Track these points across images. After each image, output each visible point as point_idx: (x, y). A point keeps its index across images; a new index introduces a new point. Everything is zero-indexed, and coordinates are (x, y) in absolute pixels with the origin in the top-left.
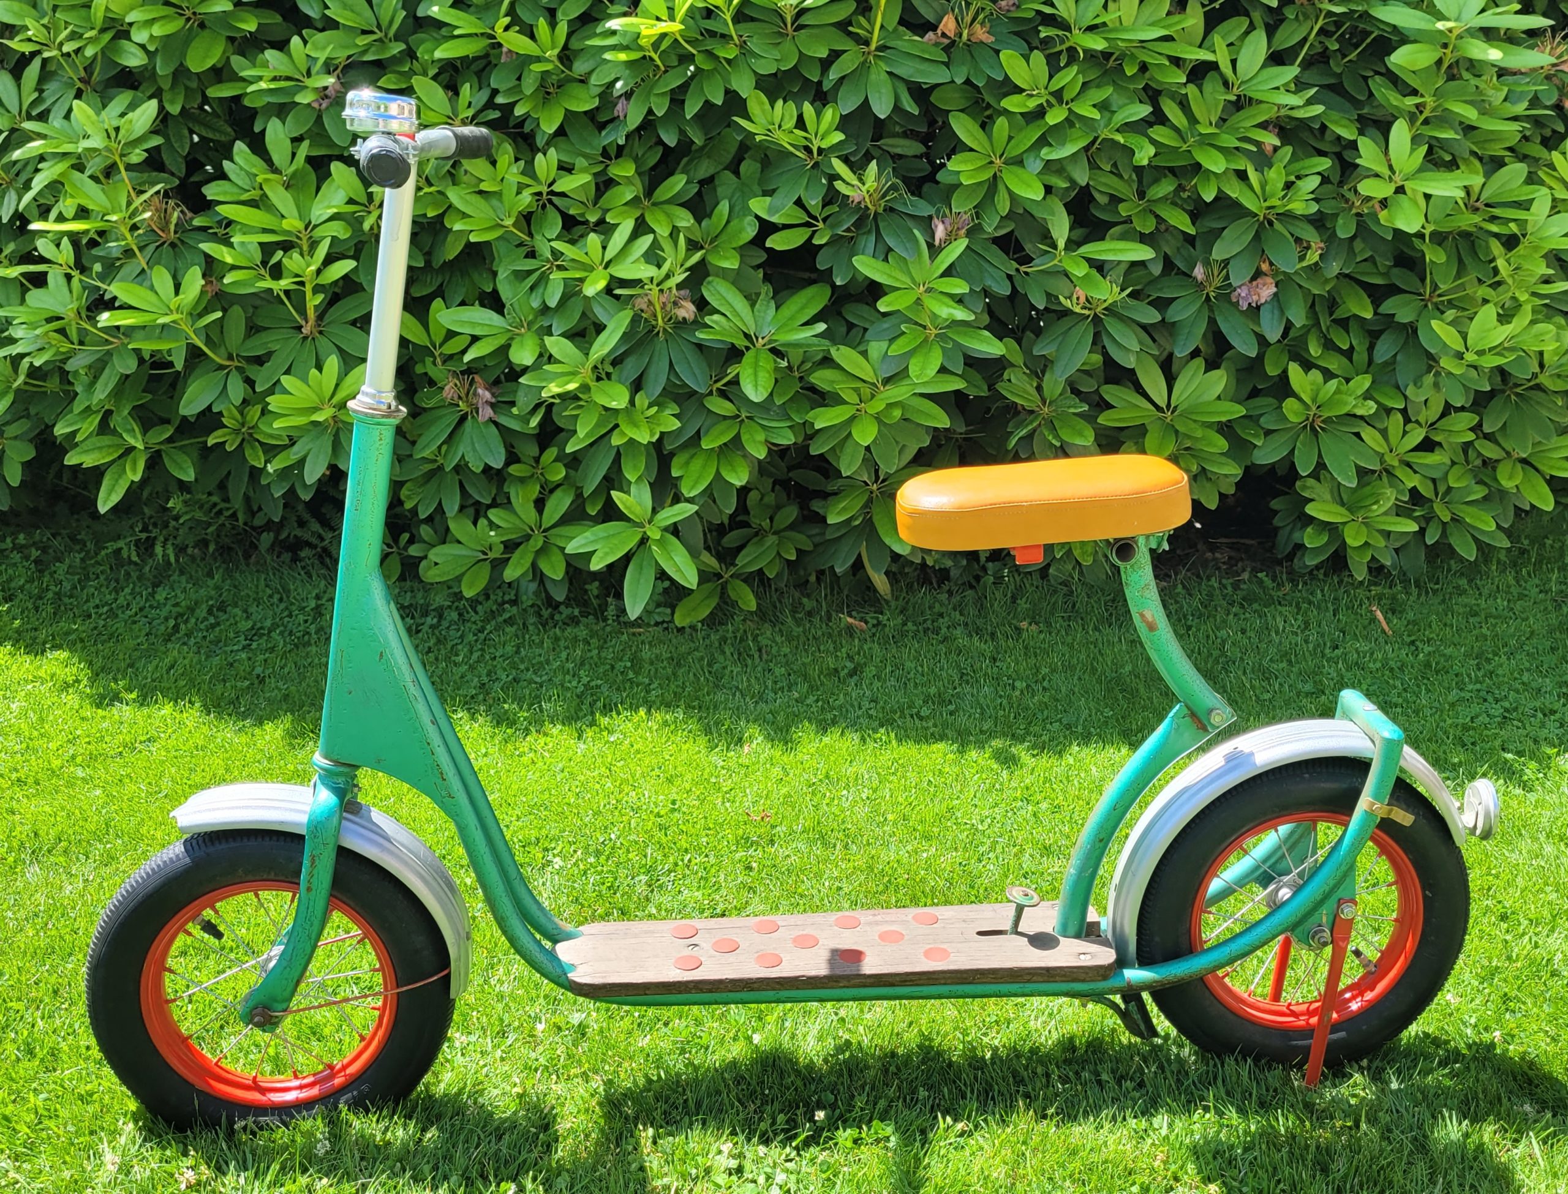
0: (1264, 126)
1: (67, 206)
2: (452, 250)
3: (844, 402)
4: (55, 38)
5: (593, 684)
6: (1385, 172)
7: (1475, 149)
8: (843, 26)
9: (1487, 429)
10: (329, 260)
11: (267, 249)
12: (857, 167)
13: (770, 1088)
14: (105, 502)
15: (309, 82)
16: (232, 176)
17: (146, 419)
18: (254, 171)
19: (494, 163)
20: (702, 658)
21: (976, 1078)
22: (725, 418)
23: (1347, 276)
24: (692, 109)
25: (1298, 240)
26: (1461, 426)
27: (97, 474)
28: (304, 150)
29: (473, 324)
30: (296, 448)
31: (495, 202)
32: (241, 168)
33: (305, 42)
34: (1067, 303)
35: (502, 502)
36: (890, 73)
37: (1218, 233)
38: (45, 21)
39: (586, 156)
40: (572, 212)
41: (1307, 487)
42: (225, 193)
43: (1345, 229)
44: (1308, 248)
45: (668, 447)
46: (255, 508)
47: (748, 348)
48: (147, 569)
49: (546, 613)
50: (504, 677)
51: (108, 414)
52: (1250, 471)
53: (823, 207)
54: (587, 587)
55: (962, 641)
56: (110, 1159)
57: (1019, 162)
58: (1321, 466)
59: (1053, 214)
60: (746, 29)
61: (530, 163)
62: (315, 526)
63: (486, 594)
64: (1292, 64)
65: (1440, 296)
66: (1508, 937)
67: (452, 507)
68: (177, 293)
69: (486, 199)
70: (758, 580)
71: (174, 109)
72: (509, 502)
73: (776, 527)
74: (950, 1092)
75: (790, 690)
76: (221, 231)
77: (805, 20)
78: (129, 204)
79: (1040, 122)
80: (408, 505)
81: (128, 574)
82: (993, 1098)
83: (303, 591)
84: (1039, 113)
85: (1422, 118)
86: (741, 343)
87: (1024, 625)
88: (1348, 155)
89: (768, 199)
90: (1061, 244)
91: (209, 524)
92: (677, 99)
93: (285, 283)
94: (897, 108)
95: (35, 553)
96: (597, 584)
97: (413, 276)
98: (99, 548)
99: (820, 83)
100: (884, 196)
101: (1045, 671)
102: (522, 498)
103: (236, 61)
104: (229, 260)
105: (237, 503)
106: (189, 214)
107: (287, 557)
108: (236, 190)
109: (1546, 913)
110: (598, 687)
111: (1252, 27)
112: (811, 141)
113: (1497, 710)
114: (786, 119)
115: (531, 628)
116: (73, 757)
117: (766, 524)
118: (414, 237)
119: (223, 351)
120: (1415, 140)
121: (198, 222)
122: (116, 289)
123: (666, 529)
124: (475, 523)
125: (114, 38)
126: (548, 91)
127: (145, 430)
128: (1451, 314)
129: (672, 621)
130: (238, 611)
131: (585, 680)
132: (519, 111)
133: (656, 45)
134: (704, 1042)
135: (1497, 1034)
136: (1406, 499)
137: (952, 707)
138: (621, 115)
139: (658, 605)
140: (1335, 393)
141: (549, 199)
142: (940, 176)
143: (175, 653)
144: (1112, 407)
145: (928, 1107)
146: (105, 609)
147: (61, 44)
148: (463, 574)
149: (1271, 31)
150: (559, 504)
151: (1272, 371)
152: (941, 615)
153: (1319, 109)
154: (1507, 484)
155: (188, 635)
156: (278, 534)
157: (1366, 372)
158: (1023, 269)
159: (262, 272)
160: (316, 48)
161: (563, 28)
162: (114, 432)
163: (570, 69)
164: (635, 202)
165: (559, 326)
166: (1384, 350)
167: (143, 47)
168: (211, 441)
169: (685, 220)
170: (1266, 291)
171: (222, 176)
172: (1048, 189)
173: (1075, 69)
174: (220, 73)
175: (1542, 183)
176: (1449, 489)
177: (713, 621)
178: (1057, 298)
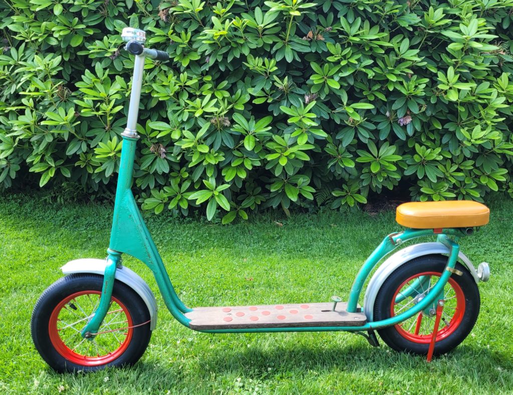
0: (408, 68)
1: (32, 88)
2: (153, 104)
3: (277, 152)
4: (29, 35)
5: (196, 240)
6: (446, 82)
7: (474, 77)
8: (277, 35)
9: (477, 165)
10: (114, 106)
11: (95, 102)
12: (282, 79)
13: (253, 361)
14: (42, 184)
15: (109, 50)
16: (84, 80)
17: (55, 158)
18: (91, 78)
19: (167, 77)
20: (231, 233)
21: (320, 358)
22: (239, 157)
23: (434, 116)
24: (230, 59)
25: (419, 104)
26: (469, 165)
27: (39, 175)
28: (107, 72)
29: (160, 127)
30: (103, 166)
31: (167, 89)
32: (87, 78)
33: (108, 38)
34: (347, 123)
35: (168, 184)
36: (292, 49)
37: (393, 102)
38: (26, 31)
39: (196, 75)
40: (192, 92)
41: (420, 183)
42: (82, 85)
43: (433, 101)
44: (422, 107)
45: (221, 166)
46: (90, 187)
47: (246, 135)
48: (55, 206)
49: (181, 220)
50: (168, 238)
51: (43, 156)
52: (403, 177)
53: (271, 91)
54: (195, 212)
55: (313, 229)
56: (36, 382)
57: (332, 77)
58: (425, 176)
59: (343, 94)
60: (247, 35)
61: (179, 77)
62: (109, 193)
63: (162, 213)
64: (417, 49)
65: (463, 123)
66: (490, 317)
67: (152, 186)
68: (66, 115)
69: (165, 88)
70: (248, 210)
71: (66, 59)
72: (170, 184)
73: (254, 194)
74: (312, 362)
75: (259, 243)
76: (80, 97)
77: (266, 32)
78: (51, 88)
79: (339, 65)
80: (138, 186)
81: (48, 207)
82: (326, 365)
83: (104, 212)
84: (338, 62)
85: (457, 66)
86: (244, 133)
87: (332, 225)
88: (434, 78)
89: (253, 89)
90: (345, 103)
91: (75, 192)
92: (225, 56)
93: (100, 113)
94: (294, 60)
95: (19, 200)
96: (197, 211)
97: (141, 112)
98: (39, 199)
99: (270, 52)
100: (290, 88)
101: (339, 238)
102: (174, 183)
103: (86, 44)
104: (83, 106)
105: (84, 186)
106: (71, 92)
107: (99, 203)
108: (86, 84)
109: (502, 310)
110: (198, 241)
111: (404, 38)
112: (267, 70)
113: (482, 250)
114: (259, 63)
115: (177, 224)
116: (29, 261)
117: (251, 193)
118: (141, 100)
119: (80, 135)
120: (456, 73)
121: (73, 94)
122: (47, 114)
123: (220, 192)
124: (159, 192)
125: (47, 37)
126: (184, 54)
127: (55, 162)
128: (466, 128)
129: (221, 223)
130: (83, 219)
131: (194, 239)
132: (175, 60)
133: (219, 39)
134: (231, 347)
135: (488, 346)
136: (452, 187)
137: (310, 249)
138: (208, 62)
139: (217, 218)
140: (430, 153)
141: (184, 88)
142: (307, 82)
143: (63, 230)
144: (360, 156)
145: (305, 367)
146: (41, 217)
147: (31, 38)
148: (155, 207)
149: (410, 39)
150: (186, 185)
151: (410, 146)
152: (306, 221)
153: (425, 63)
154: (484, 182)
155: (67, 225)
156: (96, 196)
157: (440, 147)
158: (333, 111)
159: (93, 109)
160: (111, 40)
161: (189, 34)
162: (45, 162)
163: (192, 47)
164: (211, 89)
165: (187, 127)
166: (445, 140)
167: (57, 38)
168: (76, 165)
169: (227, 94)
170: (409, 120)
171: (81, 80)
172: (341, 87)
173: (350, 48)
174: (82, 48)
175: (494, 87)
176: (465, 184)
177: (234, 223)
178: (343, 121)
